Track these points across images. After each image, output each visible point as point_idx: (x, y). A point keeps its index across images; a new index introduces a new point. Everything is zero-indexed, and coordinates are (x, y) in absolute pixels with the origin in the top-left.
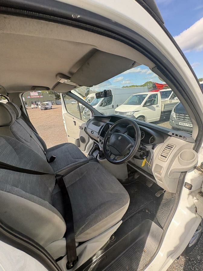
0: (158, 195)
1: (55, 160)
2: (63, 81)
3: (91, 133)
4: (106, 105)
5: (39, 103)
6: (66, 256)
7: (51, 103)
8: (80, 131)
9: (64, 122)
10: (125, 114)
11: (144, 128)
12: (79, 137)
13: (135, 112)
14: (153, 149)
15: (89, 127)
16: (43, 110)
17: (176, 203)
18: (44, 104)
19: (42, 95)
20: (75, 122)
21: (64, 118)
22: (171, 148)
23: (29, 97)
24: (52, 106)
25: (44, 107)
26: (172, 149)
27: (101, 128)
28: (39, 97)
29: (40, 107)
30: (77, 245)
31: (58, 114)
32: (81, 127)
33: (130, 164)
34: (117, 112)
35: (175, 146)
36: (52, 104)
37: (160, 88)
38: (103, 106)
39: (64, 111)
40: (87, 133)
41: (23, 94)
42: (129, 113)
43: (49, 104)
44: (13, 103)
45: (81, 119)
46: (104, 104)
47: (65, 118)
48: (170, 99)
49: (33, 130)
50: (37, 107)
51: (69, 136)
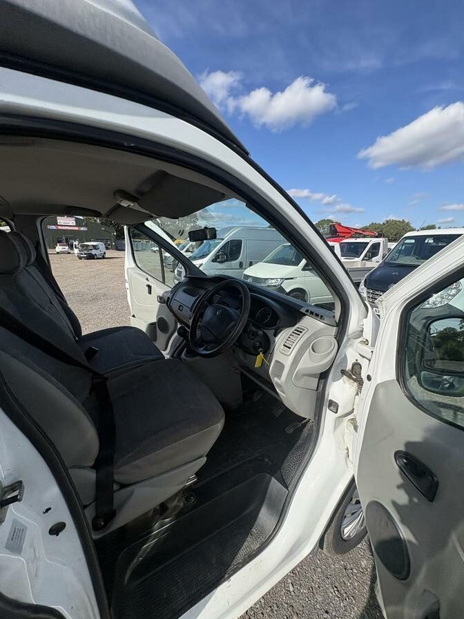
0: (290, 431)
1: (97, 355)
2: (125, 204)
3: (179, 309)
4: (227, 260)
5: (76, 243)
6: (94, 504)
7: (104, 246)
8: (157, 307)
9: (127, 285)
10: (264, 283)
11: (264, 300)
12: (155, 320)
13: (286, 279)
14: (275, 335)
15: (176, 297)
16: (83, 260)
17: (313, 439)
18: (87, 246)
19: (86, 226)
20: (149, 287)
21: (126, 278)
22: (299, 333)
23: (54, 227)
24: (107, 251)
25: (86, 252)
26: (301, 334)
27: (197, 299)
28: (77, 228)
29: (76, 251)
30: (115, 487)
31: (117, 272)
32: (161, 298)
33: (246, 370)
34: (247, 277)
35: (306, 330)
36: (107, 248)
37: (344, 235)
38: (219, 262)
39: (129, 263)
40: (171, 310)
41: (43, 219)
42: (273, 281)
43: (100, 247)
44: (23, 236)
45: (164, 282)
46: (222, 258)
47: (130, 278)
48: (363, 260)
49: (56, 293)
50: (70, 251)
51: (134, 316)
